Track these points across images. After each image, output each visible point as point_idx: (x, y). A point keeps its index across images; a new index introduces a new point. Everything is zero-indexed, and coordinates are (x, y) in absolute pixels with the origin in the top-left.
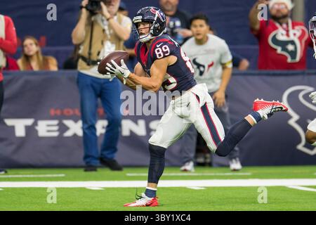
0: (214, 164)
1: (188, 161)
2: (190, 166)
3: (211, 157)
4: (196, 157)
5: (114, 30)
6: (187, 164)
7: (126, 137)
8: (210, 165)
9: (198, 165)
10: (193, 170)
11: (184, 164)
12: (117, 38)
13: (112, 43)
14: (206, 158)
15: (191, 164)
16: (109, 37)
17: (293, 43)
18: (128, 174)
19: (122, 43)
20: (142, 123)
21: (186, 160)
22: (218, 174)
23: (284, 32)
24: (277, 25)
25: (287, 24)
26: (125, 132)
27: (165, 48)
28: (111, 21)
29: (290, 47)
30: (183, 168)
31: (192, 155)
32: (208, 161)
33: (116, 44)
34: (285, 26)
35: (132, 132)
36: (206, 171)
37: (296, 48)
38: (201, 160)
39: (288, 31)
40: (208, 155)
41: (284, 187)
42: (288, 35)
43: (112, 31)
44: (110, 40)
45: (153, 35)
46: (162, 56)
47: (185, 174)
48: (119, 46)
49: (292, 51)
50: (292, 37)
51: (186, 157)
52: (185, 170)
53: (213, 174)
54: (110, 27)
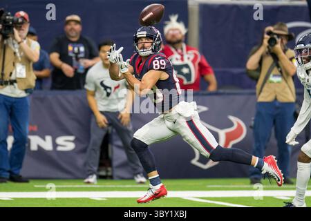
0: (115, 177)
1: (92, 174)
2: (93, 179)
3: (113, 171)
4: (99, 170)
5: (24, 53)
6: (90, 176)
7: (34, 152)
8: (111, 178)
9: (100, 177)
10: (96, 183)
11: (87, 176)
12: (27, 60)
13: (23, 65)
14: (107, 171)
15: (95, 177)
16: (20, 59)
17: (187, 66)
18: (36, 186)
19: (31, 64)
20: (49, 138)
21: (90, 173)
22: (118, 186)
23: (179, 57)
24: (173, 50)
25: (182, 49)
26: (34, 147)
27: (163, 62)
28: (22, 44)
29: (185, 71)
30: (86, 180)
31: (95, 169)
32: (109, 174)
33: (26, 65)
34: (180, 51)
35: (39, 147)
36: (108, 184)
37: (190, 71)
38: (103, 173)
39: (182, 55)
40: (109, 169)
41: (179, 198)
42: (182, 59)
43: (22, 54)
44: (20, 62)
45: (153, 51)
46: (158, 68)
47: (88, 186)
48: (29, 67)
49: (187, 74)
50: (186, 61)
51: (89, 171)
52: (88, 183)
53: (114, 186)
54: (21, 49)
